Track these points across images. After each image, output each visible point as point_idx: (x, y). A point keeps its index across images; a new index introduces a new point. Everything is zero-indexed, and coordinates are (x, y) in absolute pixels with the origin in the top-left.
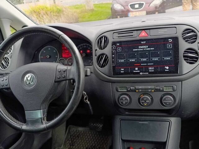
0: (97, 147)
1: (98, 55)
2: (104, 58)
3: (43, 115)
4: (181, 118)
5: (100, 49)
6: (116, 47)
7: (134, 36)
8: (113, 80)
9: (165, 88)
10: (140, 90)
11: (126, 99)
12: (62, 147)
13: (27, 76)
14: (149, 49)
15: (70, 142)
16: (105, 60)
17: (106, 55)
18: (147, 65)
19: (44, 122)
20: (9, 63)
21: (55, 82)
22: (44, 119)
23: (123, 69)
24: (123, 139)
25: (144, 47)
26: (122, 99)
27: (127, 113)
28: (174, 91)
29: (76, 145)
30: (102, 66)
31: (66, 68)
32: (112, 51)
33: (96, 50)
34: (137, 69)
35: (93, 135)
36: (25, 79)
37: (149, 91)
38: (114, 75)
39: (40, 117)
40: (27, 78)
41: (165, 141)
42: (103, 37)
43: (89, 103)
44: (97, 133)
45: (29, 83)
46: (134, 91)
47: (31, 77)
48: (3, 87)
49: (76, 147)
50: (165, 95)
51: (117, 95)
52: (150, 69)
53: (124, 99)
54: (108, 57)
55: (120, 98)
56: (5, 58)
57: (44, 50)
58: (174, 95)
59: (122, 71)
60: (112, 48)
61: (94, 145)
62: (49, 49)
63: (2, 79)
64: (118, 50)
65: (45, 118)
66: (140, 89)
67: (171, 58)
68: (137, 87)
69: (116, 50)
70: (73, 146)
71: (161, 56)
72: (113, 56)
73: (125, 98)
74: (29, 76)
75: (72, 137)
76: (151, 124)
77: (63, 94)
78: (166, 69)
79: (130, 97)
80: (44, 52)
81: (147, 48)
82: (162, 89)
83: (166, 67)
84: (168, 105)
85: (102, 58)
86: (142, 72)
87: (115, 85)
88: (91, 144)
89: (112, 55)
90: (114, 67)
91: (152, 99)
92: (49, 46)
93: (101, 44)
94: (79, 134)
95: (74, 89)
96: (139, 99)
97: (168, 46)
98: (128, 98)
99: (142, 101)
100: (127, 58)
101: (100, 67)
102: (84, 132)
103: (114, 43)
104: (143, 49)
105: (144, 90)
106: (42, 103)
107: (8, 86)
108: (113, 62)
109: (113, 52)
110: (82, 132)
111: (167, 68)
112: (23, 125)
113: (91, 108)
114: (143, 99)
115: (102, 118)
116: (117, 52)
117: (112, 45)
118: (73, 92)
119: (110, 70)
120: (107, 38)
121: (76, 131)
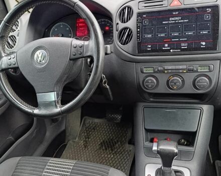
0: (115, 140)
1: (120, 29)
2: (127, 33)
3: (57, 98)
4: (214, 106)
5: (122, 22)
6: (142, 20)
7: (164, 6)
8: (137, 59)
9: (199, 68)
10: (170, 71)
11: (152, 82)
12: (77, 139)
13: (38, 52)
14: (182, 21)
15: (86, 134)
16: (129, 35)
17: (130, 30)
18: (179, 41)
19: (58, 106)
20: (16, 42)
21: (70, 60)
22: (58, 103)
23: (150, 46)
24: (146, 128)
25: (176, 18)
26: (147, 82)
27: (152, 99)
28: (210, 71)
29: (92, 137)
30: (125, 43)
31: (83, 43)
32: (137, 25)
33: (118, 24)
34: (166, 45)
35: (111, 128)
36: (36, 56)
37: (181, 71)
38: (138, 53)
39: (54, 100)
40: (37, 55)
41: (195, 130)
42: (127, 8)
43: (108, 87)
44: (115, 126)
45: (40, 61)
46: (163, 72)
47: (42, 54)
48: (11, 67)
49: (91, 140)
50: (198, 76)
51: (142, 77)
52: (183, 45)
53: (150, 82)
54: (131, 32)
55: (146, 80)
56: (12, 36)
57: (56, 28)
58: (210, 76)
59: (149, 48)
60: (137, 20)
61: (111, 138)
62: (62, 26)
63: (9, 58)
64: (145, 23)
65: (60, 101)
66: (170, 69)
67: (209, 32)
68: (166, 67)
69: (142, 23)
70: (89, 138)
71: (197, 30)
72: (139, 30)
73: (151, 80)
74: (40, 53)
75: (87, 129)
76: (180, 112)
77: (79, 76)
78: (202, 45)
79: (157, 79)
80: (56, 30)
81: (179, 20)
82: (195, 69)
83: (202, 43)
84: (202, 88)
85: (124, 33)
86: (173, 49)
87: (139, 66)
88: (109, 137)
89: (137, 28)
90: (139, 44)
91: (183, 81)
92: (61, 23)
93: (123, 16)
94: (95, 126)
95: (91, 72)
96: (168, 81)
97: (206, 17)
98: (155, 81)
99: (172, 84)
100: (155, 32)
101: (121, 44)
102: (100, 124)
103: (140, 15)
104: (175, 21)
105: (174, 71)
106: (55, 84)
107: (16, 66)
108: (138, 37)
109: (139, 25)
110: (99, 124)
111: (204, 43)
112: (34, 109)
113: (110, 93)
114: (172, 82)
115: (121, 109)
116: (143, 25)
117: (138, 16)
118: (90, 75)
119: (134, 47)
120: (131, 8)
121: (92, 122)
